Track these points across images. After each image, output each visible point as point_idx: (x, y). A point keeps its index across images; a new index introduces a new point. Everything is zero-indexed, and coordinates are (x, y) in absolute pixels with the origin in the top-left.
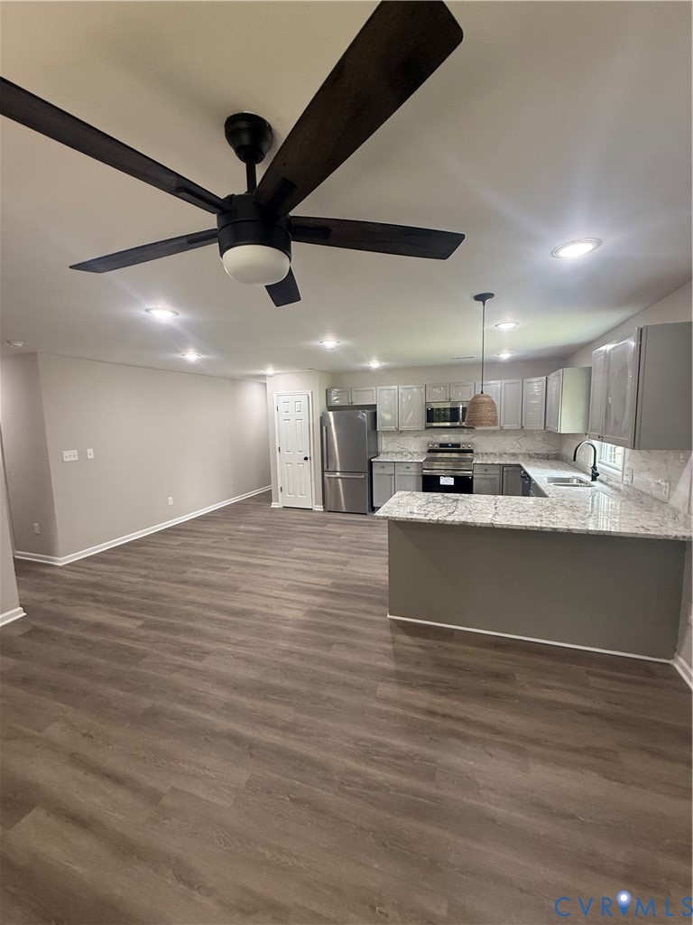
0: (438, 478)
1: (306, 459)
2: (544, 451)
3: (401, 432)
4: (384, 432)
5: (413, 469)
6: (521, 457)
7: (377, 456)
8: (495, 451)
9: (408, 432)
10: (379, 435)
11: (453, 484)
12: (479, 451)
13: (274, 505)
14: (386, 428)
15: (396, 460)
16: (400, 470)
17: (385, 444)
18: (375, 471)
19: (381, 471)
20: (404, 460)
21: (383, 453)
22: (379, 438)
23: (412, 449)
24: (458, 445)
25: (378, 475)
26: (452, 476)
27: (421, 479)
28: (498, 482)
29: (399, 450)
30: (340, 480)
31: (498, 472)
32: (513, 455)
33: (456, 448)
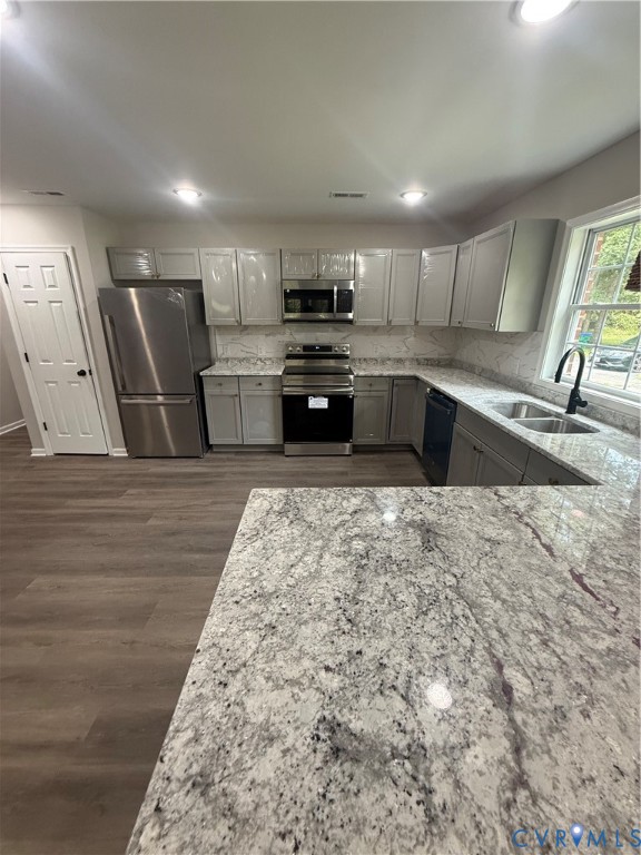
0: (304, 399)
1: (82, 373)
2: (434, 356)
3: (246, 327)
4: (218, 327)
5: (267, 387)
6: (407, 363)
7: (210, 364)
8: (375, 356)
9: (256, 328)
10: (212, 330)
11: (326, 406)
12: (356, 356)
13: (36, 452)
14: (220, 321)
15: (239, 373)
16: (247, 389)
17: (221, 346)
18: (208, 390)
19: (217, 391)
20: (252, 373)
21: (220, 360)
22: (212, 337)
23: (263, 354)
24: (329, 348)
25: (212, 396)
26: (325, 396)
27: (280, 400)
28: (386, 399)
29: (243, 355)
30: (162, 408)
31: (386, 388)
32: (399, 361)
33: (325, 352)
